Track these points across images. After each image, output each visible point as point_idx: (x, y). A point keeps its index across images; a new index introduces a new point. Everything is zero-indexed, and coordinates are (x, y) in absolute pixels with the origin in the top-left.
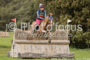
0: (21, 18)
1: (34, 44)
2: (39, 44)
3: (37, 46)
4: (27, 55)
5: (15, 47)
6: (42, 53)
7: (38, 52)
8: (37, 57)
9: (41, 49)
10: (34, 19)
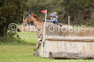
0: (52, 9)
1: (69, 41)
2: (75, 41)
3: (73, 43)
4: (61, 54)
5: (45, 45)
6: (78, 52)
7: (74, 51)
8: (72, 57)
9: (77, 48)
10: (69, 10)
